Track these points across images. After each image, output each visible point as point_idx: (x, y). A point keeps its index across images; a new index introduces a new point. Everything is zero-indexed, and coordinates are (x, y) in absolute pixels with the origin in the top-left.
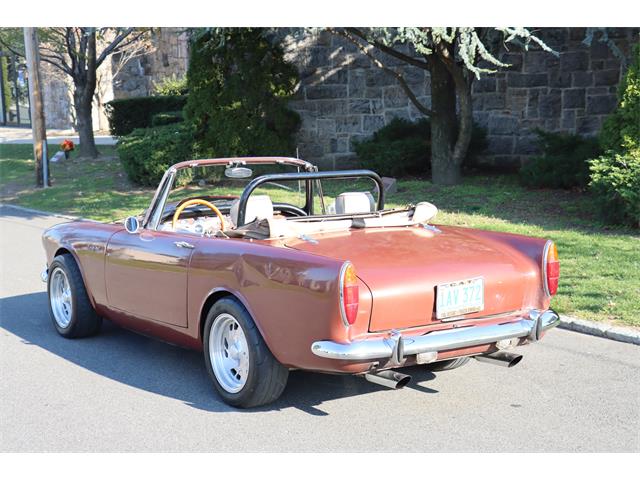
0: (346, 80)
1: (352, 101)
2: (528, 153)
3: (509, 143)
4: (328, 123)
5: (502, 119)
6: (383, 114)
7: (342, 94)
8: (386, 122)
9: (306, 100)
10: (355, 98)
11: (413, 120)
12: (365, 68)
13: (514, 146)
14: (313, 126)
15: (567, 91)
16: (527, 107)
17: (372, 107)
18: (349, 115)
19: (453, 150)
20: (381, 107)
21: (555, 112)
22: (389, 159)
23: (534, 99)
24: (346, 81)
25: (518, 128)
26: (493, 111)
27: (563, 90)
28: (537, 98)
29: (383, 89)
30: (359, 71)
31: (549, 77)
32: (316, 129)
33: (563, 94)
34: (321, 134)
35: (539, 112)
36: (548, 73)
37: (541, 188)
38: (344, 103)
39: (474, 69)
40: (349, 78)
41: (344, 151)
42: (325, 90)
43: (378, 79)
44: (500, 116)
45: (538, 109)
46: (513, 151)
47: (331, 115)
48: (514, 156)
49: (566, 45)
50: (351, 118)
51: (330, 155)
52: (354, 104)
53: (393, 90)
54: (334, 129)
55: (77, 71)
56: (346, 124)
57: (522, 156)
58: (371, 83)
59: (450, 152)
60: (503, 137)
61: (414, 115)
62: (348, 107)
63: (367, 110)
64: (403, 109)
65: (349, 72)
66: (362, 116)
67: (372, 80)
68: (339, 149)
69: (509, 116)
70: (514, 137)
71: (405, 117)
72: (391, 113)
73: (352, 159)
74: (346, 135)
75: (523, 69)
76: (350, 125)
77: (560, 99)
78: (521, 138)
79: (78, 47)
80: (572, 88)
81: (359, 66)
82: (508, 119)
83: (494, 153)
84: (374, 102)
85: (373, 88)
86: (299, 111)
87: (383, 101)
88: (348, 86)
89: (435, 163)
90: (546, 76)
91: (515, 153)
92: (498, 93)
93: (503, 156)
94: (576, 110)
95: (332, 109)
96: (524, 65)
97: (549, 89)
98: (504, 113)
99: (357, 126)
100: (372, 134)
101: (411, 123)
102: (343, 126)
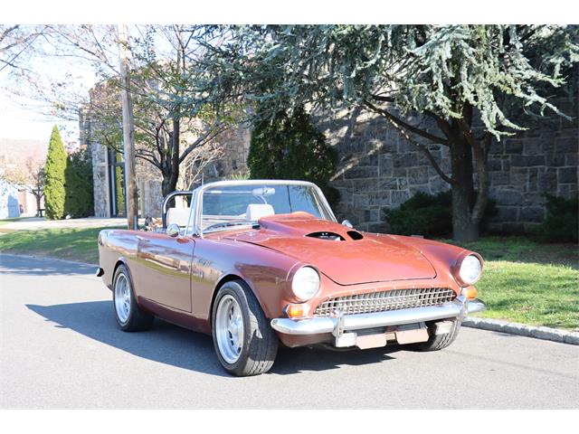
0: (377, 162)
1: (381, 180)
2: (531, 220)
3: (514, 212)
4: (362, 197)
5: (507, 192)
6: (407, 190)
7: (374, 174)
8: (411, 196)
9: (344, 179)
10: (385, 177)
11: (433, 194)
12: (392, 152)
13: (518, 214)
14: (350, 200)
15: (561, 169)
16: (528, 183)
17: (398, 184)
18: (379, 191)
19: (471, 212)
20: (406, 184)
21: (552, 187)
22: (415, 223)
23: (533, 176)
24: (376, 164)
25: (521, 200)
26: (500, 186)
27: (558, 168)
28: (536, 175)
29: (407, 169)
30: (387, 155)
31: (546, 158)
32: (352, 203)
33: (558, 172)
34: (356, 207)
35: (538, 186)
36: (545, 154)
37: (551, 242)
38: (375, 181)
39: (494, 132)
40: (379, 161)
41: (376, 220)
42: (360, 171)
43: (403, 162)
44: (506, 190)
45: (537, 184)
46: (518, 219)
47: (365, 191)
48: (518, 223)
49: (560, 132)
50: (381, 193)
51: (364, 224)
52: (384, 182)
53: (416, 170)
54: (367, 202)
55: (165, 165)
56: (377, 198)
57: (525, 223)
58: (398, 164)
59: (469, 214)
60: (509, 207)
61: (433, 190)
62: (379, 184)
63: (394, 187)
64: (424, 185)
65: (379, 156)
66: (391, 191)
67: (398, 162)
68: (371, 219)
69: (514, 190)
70: (518, 207)
71: (426, 192)
72: (414, 189)
73: (383, 226)
74: (377, 207)
75: (524, 151)
76: (381, 199)
77: (555, 177)
78: (523, 208)
79: (166, 147)
80: (566, 167)
81: (387, 152)
82: (512, 192)
83: (502, 221)
84: (400, 180)
85: (399, 169)
86: (339, 188)
87: (407, 179)
88: (378, 167)
89: (456, 223)
90: (543, 157)
91: (520, 220)
92: (503, 171)
93: (509, 222)
94: (570, 184)
95: (366, 186)
96: (524, 149)
97: (546, 168)
98: (509, 188)
99: (386, 200)
100: (399, 205)
101: (431, 196)
102: (375, 200)
